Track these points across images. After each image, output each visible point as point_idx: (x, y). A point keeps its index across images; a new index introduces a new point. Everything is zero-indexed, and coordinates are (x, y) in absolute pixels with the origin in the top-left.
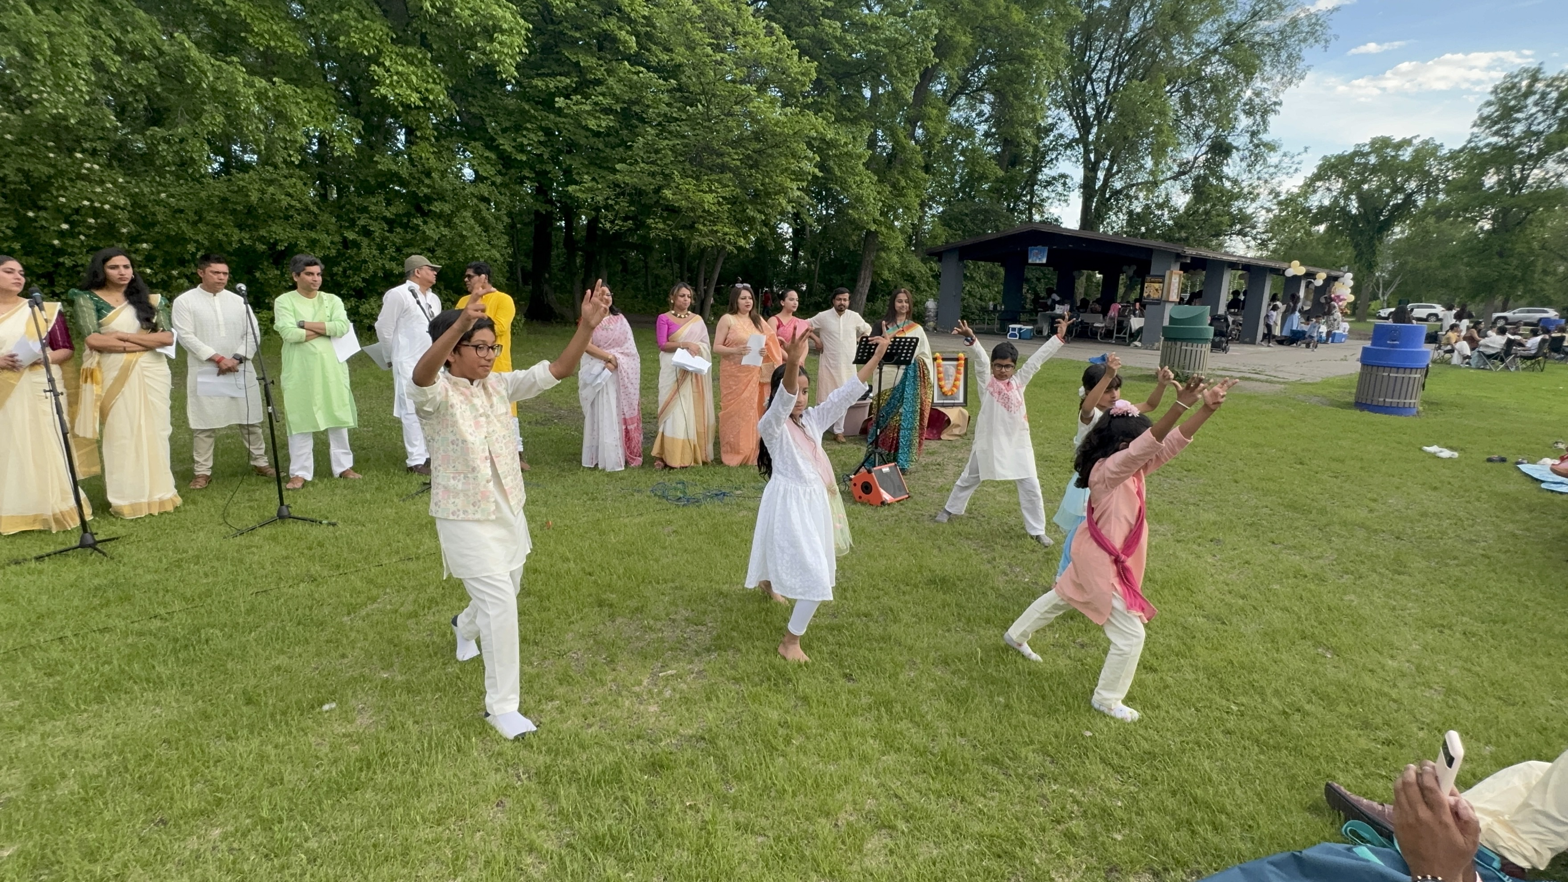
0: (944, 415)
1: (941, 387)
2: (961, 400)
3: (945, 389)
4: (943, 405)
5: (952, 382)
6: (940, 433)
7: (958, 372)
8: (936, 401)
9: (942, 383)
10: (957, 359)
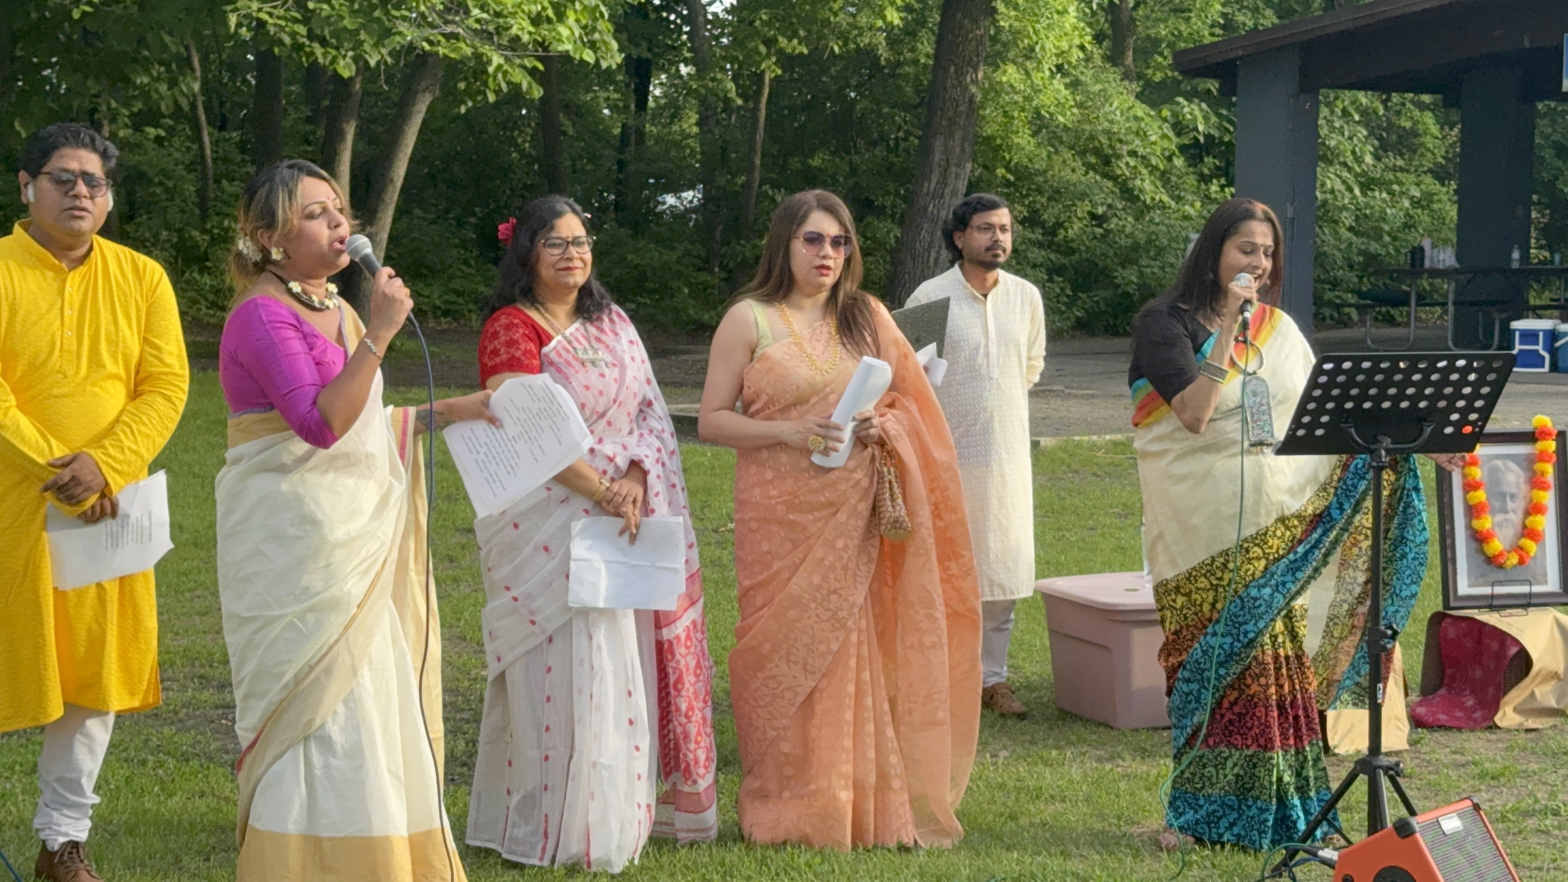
0: (1503, 638)
1: (1479, 538)
2: (1552, 584)
3: (1497, 546)
4: (1493, 604)
5: (1515, 518)
6: (1494, 706)
7: (1536, 483)
8: (1464, 587)
9: (1486, 523)
10: (1530, 437)
